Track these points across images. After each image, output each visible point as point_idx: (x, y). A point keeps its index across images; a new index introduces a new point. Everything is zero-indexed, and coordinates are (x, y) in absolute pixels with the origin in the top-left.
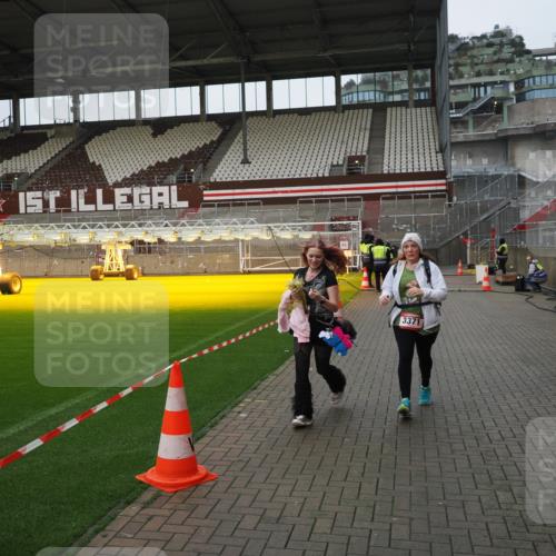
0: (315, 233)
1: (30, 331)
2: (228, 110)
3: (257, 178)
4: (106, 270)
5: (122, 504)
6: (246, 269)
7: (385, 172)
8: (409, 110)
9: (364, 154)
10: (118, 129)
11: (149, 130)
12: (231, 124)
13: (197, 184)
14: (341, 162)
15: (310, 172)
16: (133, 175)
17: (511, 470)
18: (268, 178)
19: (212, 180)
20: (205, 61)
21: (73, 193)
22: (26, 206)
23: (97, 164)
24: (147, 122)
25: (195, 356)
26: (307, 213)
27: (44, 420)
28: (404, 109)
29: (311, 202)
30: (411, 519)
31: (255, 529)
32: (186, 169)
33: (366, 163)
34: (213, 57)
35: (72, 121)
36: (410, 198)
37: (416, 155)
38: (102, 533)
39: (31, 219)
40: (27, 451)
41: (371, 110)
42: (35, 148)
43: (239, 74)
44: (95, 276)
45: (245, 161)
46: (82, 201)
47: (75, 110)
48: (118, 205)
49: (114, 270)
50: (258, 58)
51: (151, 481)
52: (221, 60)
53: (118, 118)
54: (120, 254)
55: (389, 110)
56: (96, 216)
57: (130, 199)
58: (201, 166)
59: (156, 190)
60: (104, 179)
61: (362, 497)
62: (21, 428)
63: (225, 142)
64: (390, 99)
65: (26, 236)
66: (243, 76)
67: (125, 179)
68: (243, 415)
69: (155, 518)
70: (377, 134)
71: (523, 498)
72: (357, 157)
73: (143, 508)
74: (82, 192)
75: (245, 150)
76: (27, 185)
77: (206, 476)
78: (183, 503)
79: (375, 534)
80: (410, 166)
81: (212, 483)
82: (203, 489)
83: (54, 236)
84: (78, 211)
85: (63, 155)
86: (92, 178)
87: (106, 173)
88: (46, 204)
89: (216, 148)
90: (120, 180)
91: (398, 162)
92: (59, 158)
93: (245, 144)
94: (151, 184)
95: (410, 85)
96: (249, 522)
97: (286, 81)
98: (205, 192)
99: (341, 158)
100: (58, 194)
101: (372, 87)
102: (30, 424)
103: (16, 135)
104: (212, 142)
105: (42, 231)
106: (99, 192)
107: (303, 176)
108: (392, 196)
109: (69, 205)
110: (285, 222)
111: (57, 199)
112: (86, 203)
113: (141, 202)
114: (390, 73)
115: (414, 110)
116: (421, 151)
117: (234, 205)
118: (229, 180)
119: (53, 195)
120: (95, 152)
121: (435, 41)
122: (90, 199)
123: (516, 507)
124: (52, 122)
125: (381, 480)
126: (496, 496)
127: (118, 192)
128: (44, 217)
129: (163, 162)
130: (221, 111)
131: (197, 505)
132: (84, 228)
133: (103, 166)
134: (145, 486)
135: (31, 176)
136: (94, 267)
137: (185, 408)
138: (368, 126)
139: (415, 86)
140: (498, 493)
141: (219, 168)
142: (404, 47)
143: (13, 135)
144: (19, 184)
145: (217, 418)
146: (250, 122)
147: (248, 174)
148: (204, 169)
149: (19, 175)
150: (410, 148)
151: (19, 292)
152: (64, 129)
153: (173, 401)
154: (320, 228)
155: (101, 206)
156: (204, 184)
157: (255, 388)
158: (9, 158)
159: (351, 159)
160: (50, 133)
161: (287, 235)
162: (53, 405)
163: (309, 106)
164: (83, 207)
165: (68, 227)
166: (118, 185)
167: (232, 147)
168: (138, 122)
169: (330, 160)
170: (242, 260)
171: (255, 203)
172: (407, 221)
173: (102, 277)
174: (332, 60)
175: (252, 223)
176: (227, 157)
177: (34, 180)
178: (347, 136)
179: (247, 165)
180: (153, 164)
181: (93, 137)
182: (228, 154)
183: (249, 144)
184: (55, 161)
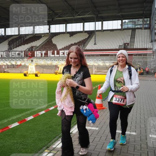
2: (90, 30)
3: (98, 49)
4: (59, 72)
6: (95, 73)
7: (135, 48)
8: (142, 30)
9: (129, 42)
10: (61, 35)
11: (69, 35)
12: (91, 34)
14: (122, 45)
15: (113, 47)
16: (65, 47)
18: (101, 49)
19: (86, 49)
20: (85, 16)
21: (49, 52)
22: (37, 55)
23: (55, 44)
24: (68, 33)
26: (112, 59)
29: (113, 56)
33: (129, 45)
34: (87, 15)
35: (48, 32)
36: (142, 55)
37: (144, 43)
41: (131, 30)
42: (39, 39)
43: (94, 19)
44: (56, 73)
45: (95, 44)
46: (51, 54)
47: (49, 29)
48: (60, 55)
49: (61, 72)
50: (100, 15)
52: (90, 16)
53: (61, 31)
55: (136, 30)
56: (55, 58)
57: (64, 54)
58: (83, 45)
60: (57, 48)
63: (89, 39)
64: (137, 27)
66: (95, 19)
67: (62, 48)
70: (133, 37)
72: (126, 44)
74: (51, 51)
75: (95, 41)
77: (105, 108)
80: (142, 46)
85: (46, 41)
86: (53, 47)
87: (57, 47)
88: (42, 54)
89: (87, 40)
90: (61, 48)
91: (138, 45)
92: (45, 42)
95: (143, 23)
97: (107, 22)
98: (84, 52)
100: (45, 52)
101: (132, 23)
104: (86, 38)
106: (56, 52)
107: (111, 48)
108: (136, 55)
109: (48, 55)
110: (106, 61)
112: (52, 54)
114: (137, 19)
115: (144, 30)
116: (146, 42)
117: (92, 56)
118: (90, 49)
119: (44, 52)
120: (55, 41)
121: (151, 10)
122: (53, 53)
124: (43, 33)
125: (141, 111)
127: (61, 52)
128: (41, 58)
129: (73, 44)
130: (88, 30)
133: (57, 45)
135: (38, 47)
136: (56, 71)
138: (130, 35)
139: (145, 23)
141: (88, 46)
142: (142, 12)
143: (33, 36)
144: (35, 49)
146: (97, 33)
147: (97, 47)
148: (84, 46)
149: (35, 47)
151: (39, 76)
152: (47, 35)
155: (56, 55)
156: (84, 50)
158: (32, 42)
159: (125, 44)
160: (43, 35)
164: (51, 56)
166: (60, 50)
167: (91, 40)
168: (66, 33)
169: (119, 44)
170: (94, 71)
171: (97, 55)
172: (141, 62)
173: (58, 74)
174: (121, 16)
175: (100, 60)
176: (90, 43)
177: (38, 48)
178: (124, 37)
179: (95, 45)
180: (70, 44)
181: (54, 37)
182: (90, 42)
183: (96, 39)
184: (44, 43)
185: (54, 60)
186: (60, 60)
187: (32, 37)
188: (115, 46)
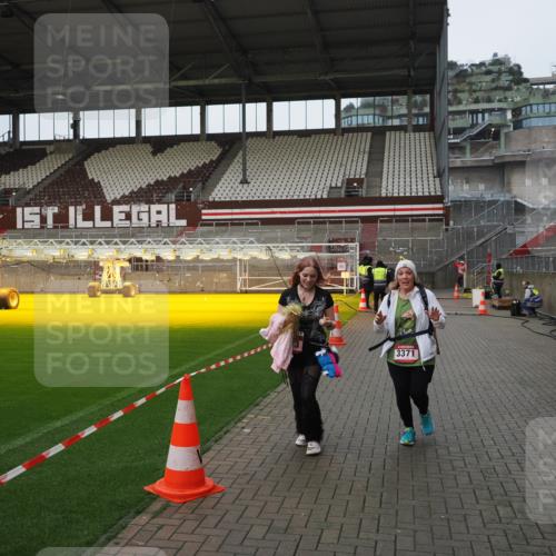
0: (313, 254)
1: (30, 347)
2: (228, 131)
3: (256, 198)
4: (103, 287)
5: (132, 514)
6: (243, 288)
7: (384, 195)
8: (407, 134)
9: (363, 176)
10: (118, 147)
11: (149, 148)
12: (230, 144)
13: (196, 203)
14: (339, 185)
15: (309, 193)
16: (132, 192)
17: (510, 487)
18: (267, 198)
19: (211, 199)
20: (207, 82)
21: (72, 209)
22: (23, 222)
23: (96, 180)
24: (148, 140)
25: (203, 370)
26: (304, 234)
27: (49, 432)
28: (403, 133)
29: (309, 223)
30: (415, 531)
31: (264, 538)
32: (185, 188)
33: (365, 185)
34: (216, 77)
35: (71, 137)
36: (408, 221)
37: (414, 180)
38: (115, 540)
39: (29, 234)
40: (51, 455)
41: (370, 134)
42: (33, 164)
43: (240, 95)
44: (93, 293)
45: (244, 181)
46: (80, 217)
47: (75, 126)
48: (116, 222)
49: (112, 287)
50: (258, 80)
51: (160, 492)
52: (223, 81)
53: (118, 135)
54: (118, 271)
55: (388, 133)
56: (94, 232)
57: (128, 216)
58: (200, 185)
59: (155, 208)
60: (102, 195)
61: (366, 510)
62: (28, 439)
63: (224, 162)
64: (389, 123)
65: (25, 251)
66: (244, 92)
67: (123, 197)
68: (246, 430)
69: (165, 528)
70: (376, 157)
71: (523, 513)
72: (354, 180)
73: (153, 518)
74: (80, 208)
75: (244, 170)
76: (24, 201)
77: (214, 487)
78: (192, 512)
79: (380, 545)
80: (402, 190)
81: (219, 495)
82: (211, 501)
83: (53, 251)
84: (76, 228)
85: (62, 171)
86: (90, 194)
87: (105, 190)
88: (43, 219)
89: (215, 168)
90: (118, 197)
91: (396, 187)
92: (57, 174)
93: (244, 164)
94: (149, 202)
95: (410, 111)
96: (258, 532)
98: (204, 211)
99: (340, 180)
100: (56, 210)
101: (371, 111)
102: (36, 436)
103: (16, 150)
104: (212, 161)
105: (41, 246)
106: (98, 209)
107: (302, 197)
108: (389, 219)
109: (67, 221)
111: (54, 215)
112: (84, 219)
113: (139, 219)
114: (390, 98)
115: (412, 134)
116: (419, 175)
117: (232, 224)
118: (228, 200)
119: (51, 211)
120: (95, 169)
121: (435, 67)
122: (89, 216)
123: (515, 521)
124: (52, 138)
125: (385, 494)
126: (497, 511)
127: (116, 209)
128: (41, 233)
129: (163, 181)
130: (221, 131)
131: (206, 516)
132: (84, 244)
133: (102, 183)
134: (154, 497)
135: (29, 192)
136: (92, 284)
137: (194, 421)
138: (367, 150)
139: (415, 111)
140: (499, 508)
141: (218, 187)
142: (404, 72)
143: (12, 150)
144: (18, 199)
145: (222, 433)
146: (250, 143)
147: (247, 194)
148: (203, 188)
149: (17, 190)
150: (408, 171)
151: (16, 308)
152: (64, 146)
153: (183, 413)
154: (318, 249)
155: (99, 223)
156: (203, 203)
157: (257, 405)
158: (8, 173)
159: (349, 182)
160: (49, 149)
161: (285, 256)
162: (58, 418)
163: (309, 128)
164: (81, 224)
165: (68, 243)
166: (117, 202)
167: (231, 167)
168: (138, 140)
169: (329, 182)
170: (239, 279)
171: (252, 223)
172: (404, 244)
173: (99, 294)
174: (332, 83)
175: (252, 242)
176: (225, 177)
177: (31, 196)
178: (345, 159)
179: (245, 186)
180: (152, 183)
181: (92, 154)
182: (227, 173)
183: (248, 164)
184: (54, 177)
185: (76, 243)
186: (100, 244)
187: (8, 153)
188: (315, 189)
